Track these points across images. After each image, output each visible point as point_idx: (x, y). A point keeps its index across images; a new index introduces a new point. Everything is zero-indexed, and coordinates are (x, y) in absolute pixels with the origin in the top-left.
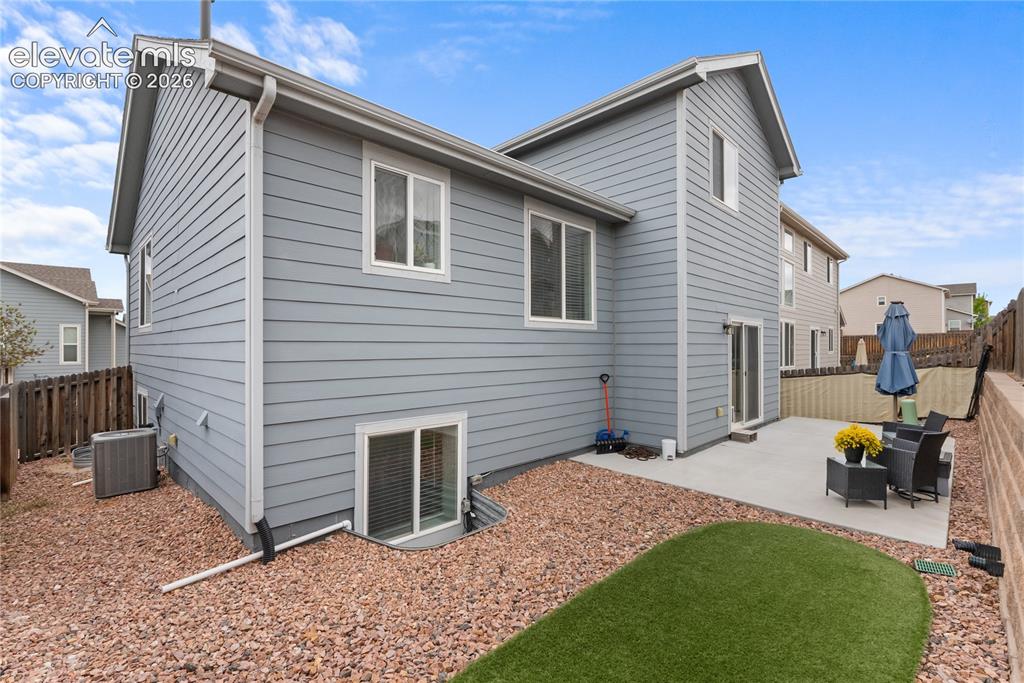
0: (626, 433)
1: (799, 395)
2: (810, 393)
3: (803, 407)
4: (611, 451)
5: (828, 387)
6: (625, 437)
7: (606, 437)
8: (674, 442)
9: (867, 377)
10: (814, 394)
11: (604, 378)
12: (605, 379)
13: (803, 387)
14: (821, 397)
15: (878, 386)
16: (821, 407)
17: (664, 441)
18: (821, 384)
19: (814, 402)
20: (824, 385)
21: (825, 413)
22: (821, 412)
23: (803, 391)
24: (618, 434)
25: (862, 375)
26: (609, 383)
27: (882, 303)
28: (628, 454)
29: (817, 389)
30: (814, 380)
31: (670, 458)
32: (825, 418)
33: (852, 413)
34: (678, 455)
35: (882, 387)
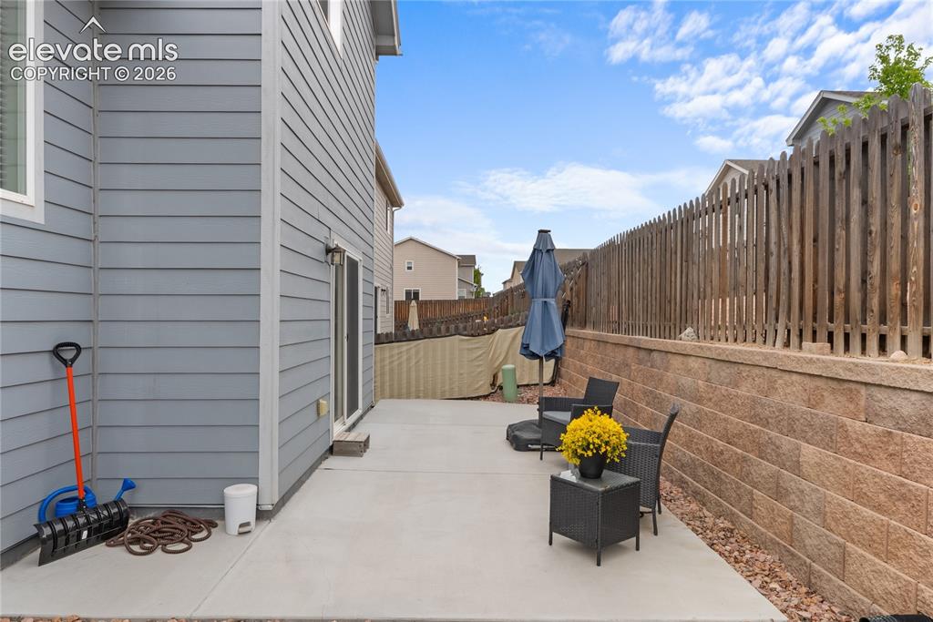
0: (128, 485)
1: (387, 368)
2: (400, 364)
3: (391, 386)
4: (88, 544)
5: (422, 353)
6: (126, 496)
7: (71, 507)
8: (253, 489)
9: (463, 340)
10: (405, 365)
11: (64, 354)
12: (68, 354)
13: (392, 356)
14: (413, 369)
15: (525, 347)
16: (413, 382)
17: (231, 491)
18: (413, 351)
19: (404, 376)
20: (417, 353)
21: (418, 391)
22: (413, 389)
23: (391, 363)
24: (105, 493)
25: (457, 336)
26: (81, 365)
27: (410, 268)
28: (137, 541)
29: (409, 359)
30: (405, 346)
31: (244, 530)
32: (418, 397)
33: (447, 388)
34: (262, 515)
35: (532, 348)
